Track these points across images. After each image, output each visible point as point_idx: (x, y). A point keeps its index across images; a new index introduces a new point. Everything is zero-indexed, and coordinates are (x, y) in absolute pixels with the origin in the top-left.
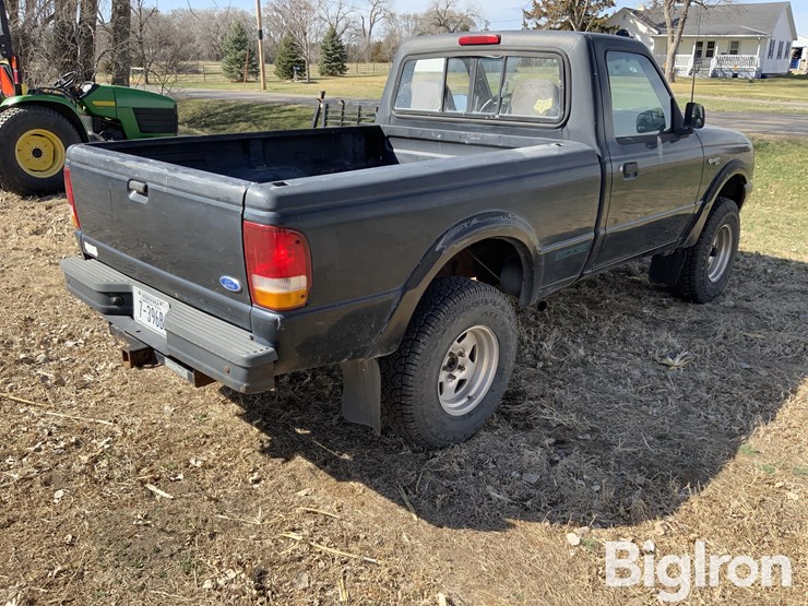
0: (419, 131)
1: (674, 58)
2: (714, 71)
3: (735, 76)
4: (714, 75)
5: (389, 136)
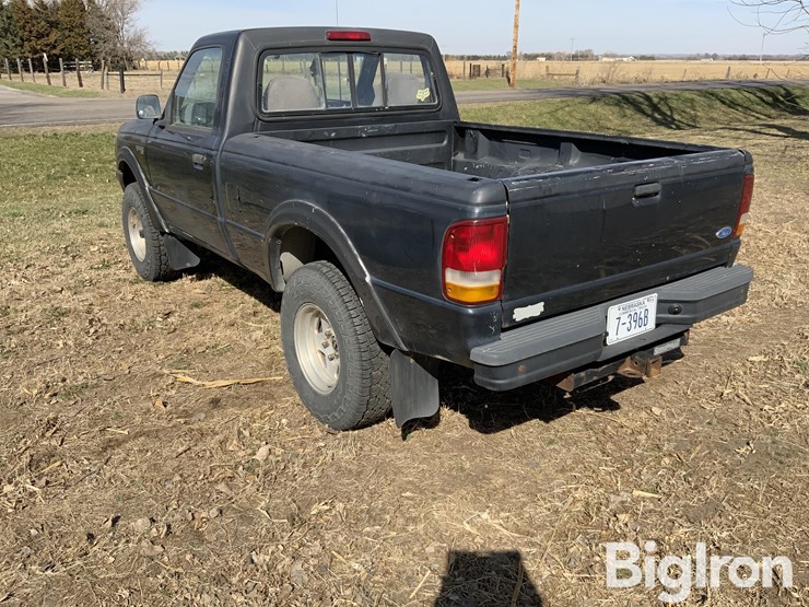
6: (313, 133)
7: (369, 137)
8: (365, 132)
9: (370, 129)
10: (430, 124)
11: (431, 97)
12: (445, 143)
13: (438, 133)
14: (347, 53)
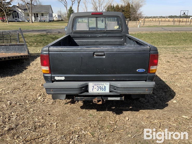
0: (83, 35)
1: (31, 17)
2: (40, 20)
3: (45, 21)
4: (40, 21)
5: (73, 37)
6: (85, 35)
7: (99, 37)
8: (98, 36)
9: (100, 35)
10: (118, 35)
11: (119, 28)
12: (122, 40)
13: (121, 37)
14: (96, 17)
